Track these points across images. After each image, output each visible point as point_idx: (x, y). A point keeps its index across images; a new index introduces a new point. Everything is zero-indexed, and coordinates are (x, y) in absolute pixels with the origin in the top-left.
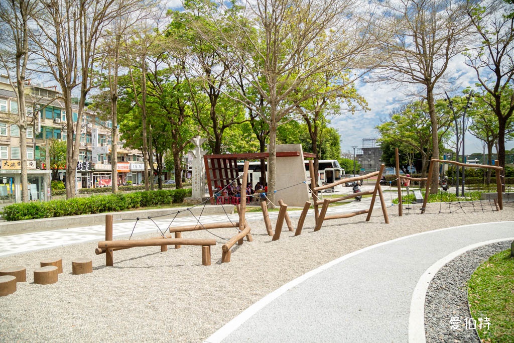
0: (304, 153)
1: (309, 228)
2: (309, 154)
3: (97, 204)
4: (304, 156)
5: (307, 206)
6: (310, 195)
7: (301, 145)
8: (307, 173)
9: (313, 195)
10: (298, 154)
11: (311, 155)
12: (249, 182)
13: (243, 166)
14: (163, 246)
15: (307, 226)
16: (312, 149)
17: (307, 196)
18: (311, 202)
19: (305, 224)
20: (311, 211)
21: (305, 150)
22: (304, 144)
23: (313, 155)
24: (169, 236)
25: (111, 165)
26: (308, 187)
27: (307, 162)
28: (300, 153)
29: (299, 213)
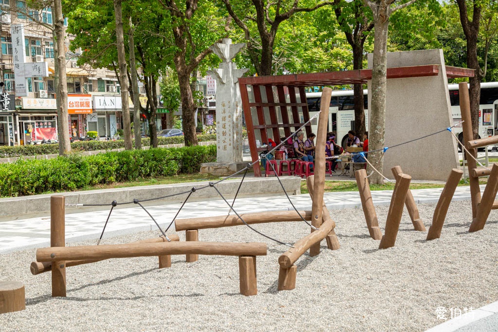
0: (447, 69)
1: (458, 225)
2: (459, 71)
3: (30, 178)
4: (448, 75)
5: (454, 181)
6: (460, 157)
7: (441, 51)
8: (455, 111)
9: (466, 157)
10: (434, 71)
11: (463, 71)
12: (331, 130)
13: (319, 98)
14: (164, 257)
15: (454, 221)
16: (467, 59)
17: (454, 158)
18: (464, 171)
19: (451, 217)
20: (463, 191)
21: (450, 61)
22: (449, 48)
23: (467, 72)
24: (175, 237)
25: (55, 100)
26: (455, 141)
27: (455, 86)
28: (439, 67)
29: (435, 193)
